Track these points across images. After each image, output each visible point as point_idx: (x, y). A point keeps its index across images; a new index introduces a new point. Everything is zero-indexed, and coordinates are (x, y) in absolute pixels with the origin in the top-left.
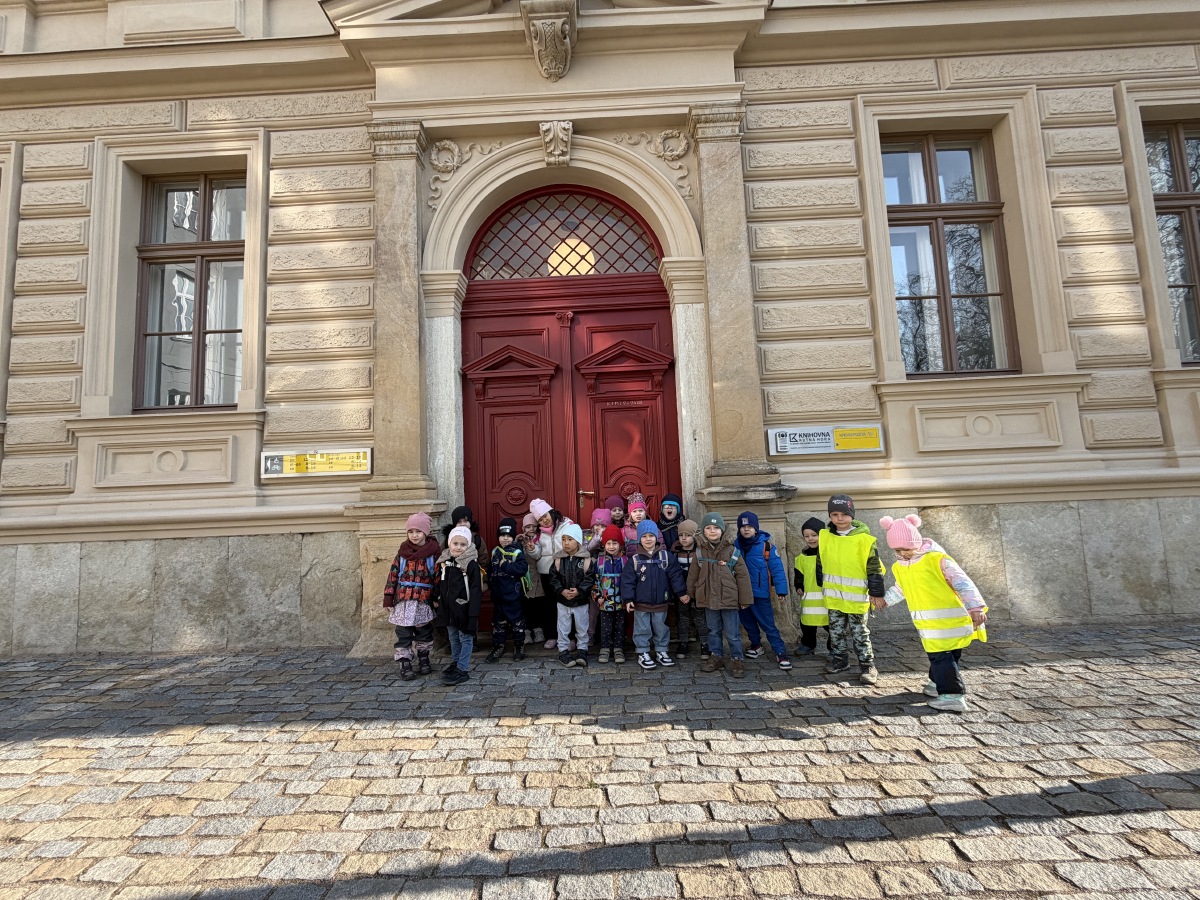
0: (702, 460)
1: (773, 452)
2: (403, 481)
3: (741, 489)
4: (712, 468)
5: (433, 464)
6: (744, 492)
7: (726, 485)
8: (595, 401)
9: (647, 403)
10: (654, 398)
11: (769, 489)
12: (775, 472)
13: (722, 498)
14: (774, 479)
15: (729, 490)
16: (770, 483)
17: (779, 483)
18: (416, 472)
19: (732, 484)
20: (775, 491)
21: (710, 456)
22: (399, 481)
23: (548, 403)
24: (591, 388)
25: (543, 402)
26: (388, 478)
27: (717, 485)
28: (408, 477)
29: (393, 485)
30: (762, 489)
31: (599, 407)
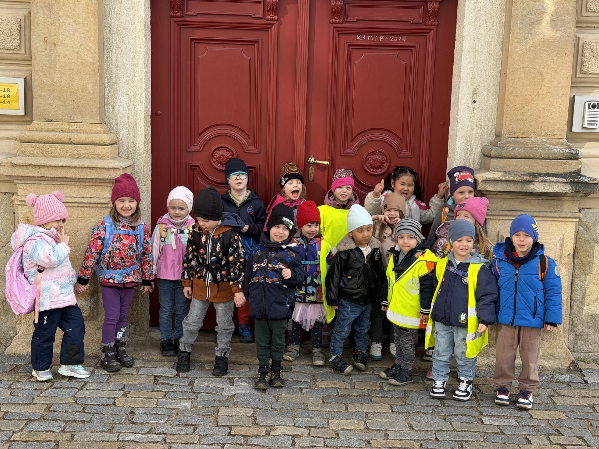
0: (479, 131)
1: (576, 128)
2: (77, 131)
3: (527, 178)
4: (493, 144)
5: (113, 108)
6: (530, 182)
7: (507, 170)
8: (341, 32)
9: (414, 41)
10: (424, 34)
11: (564, 180)
12: (574, 157)
13: (501, 187)
14: (571, 166)
15: (510, 178)
16: (565, 171)
17: (578, 173)
18: (93, 120)
19: (516, 169)
20: (571, 183)
21: (491, 127)
22: (71, 131)
23: (273, 30)
24: (337, 13)
25: (266, 28)
26: (54, 126)
27: (496, 169)
28: (83, 127)
29: (64, 136)
30: (554, 179)
31: (345, 40)
